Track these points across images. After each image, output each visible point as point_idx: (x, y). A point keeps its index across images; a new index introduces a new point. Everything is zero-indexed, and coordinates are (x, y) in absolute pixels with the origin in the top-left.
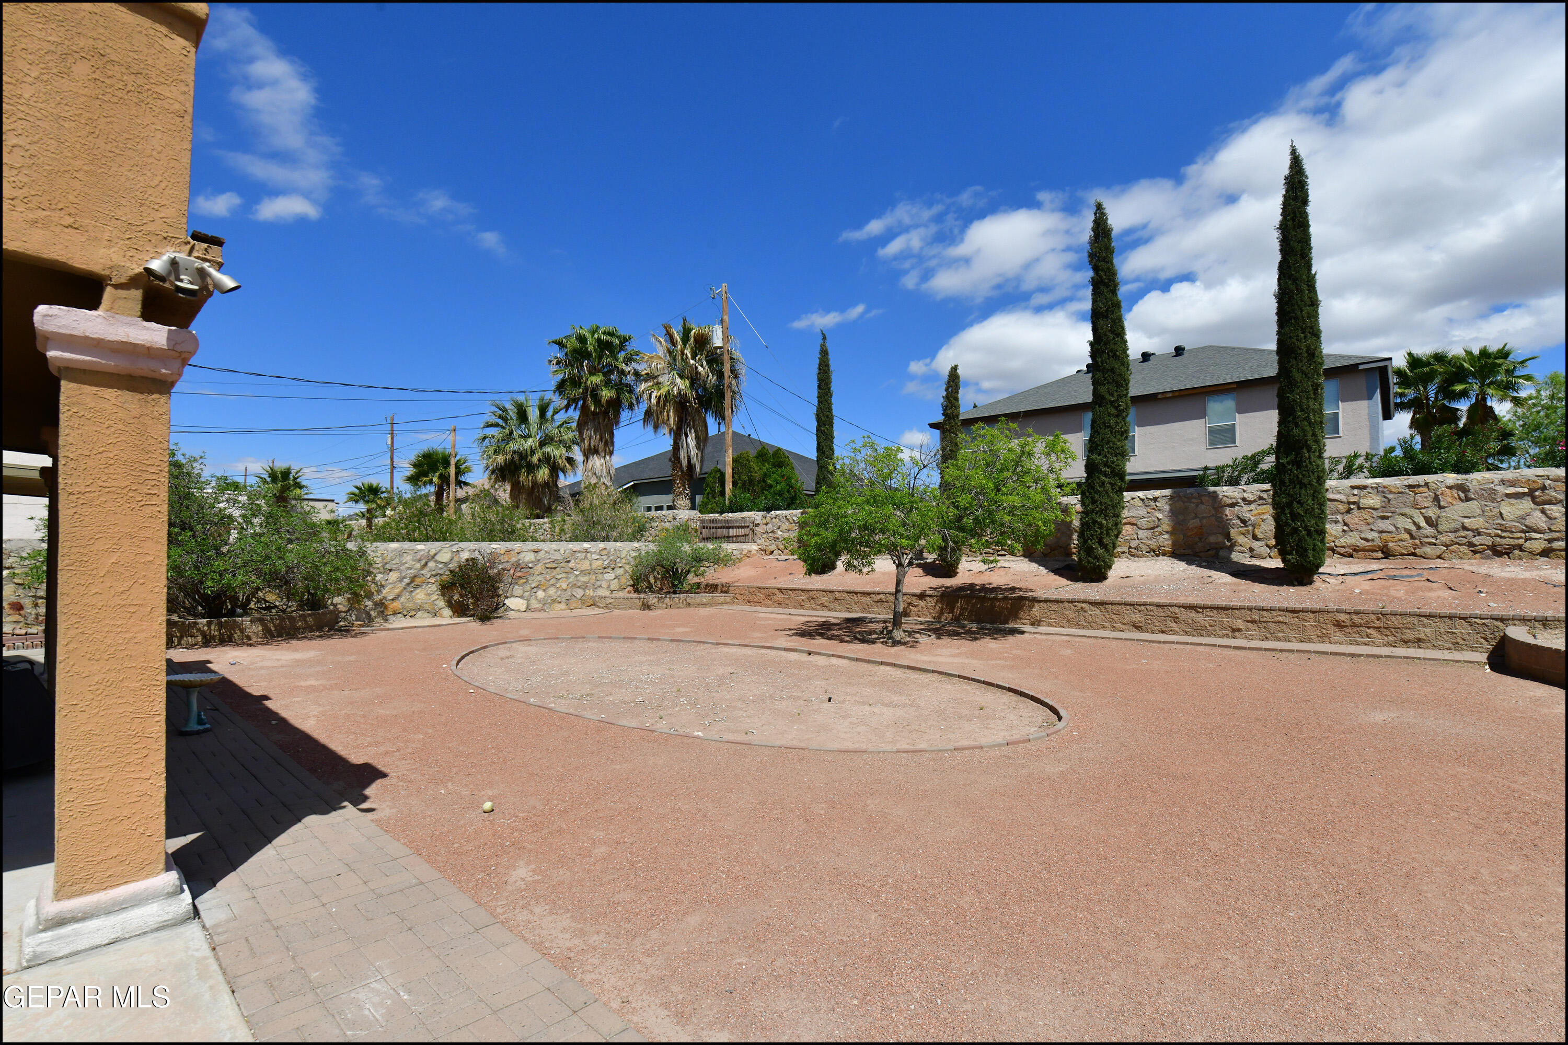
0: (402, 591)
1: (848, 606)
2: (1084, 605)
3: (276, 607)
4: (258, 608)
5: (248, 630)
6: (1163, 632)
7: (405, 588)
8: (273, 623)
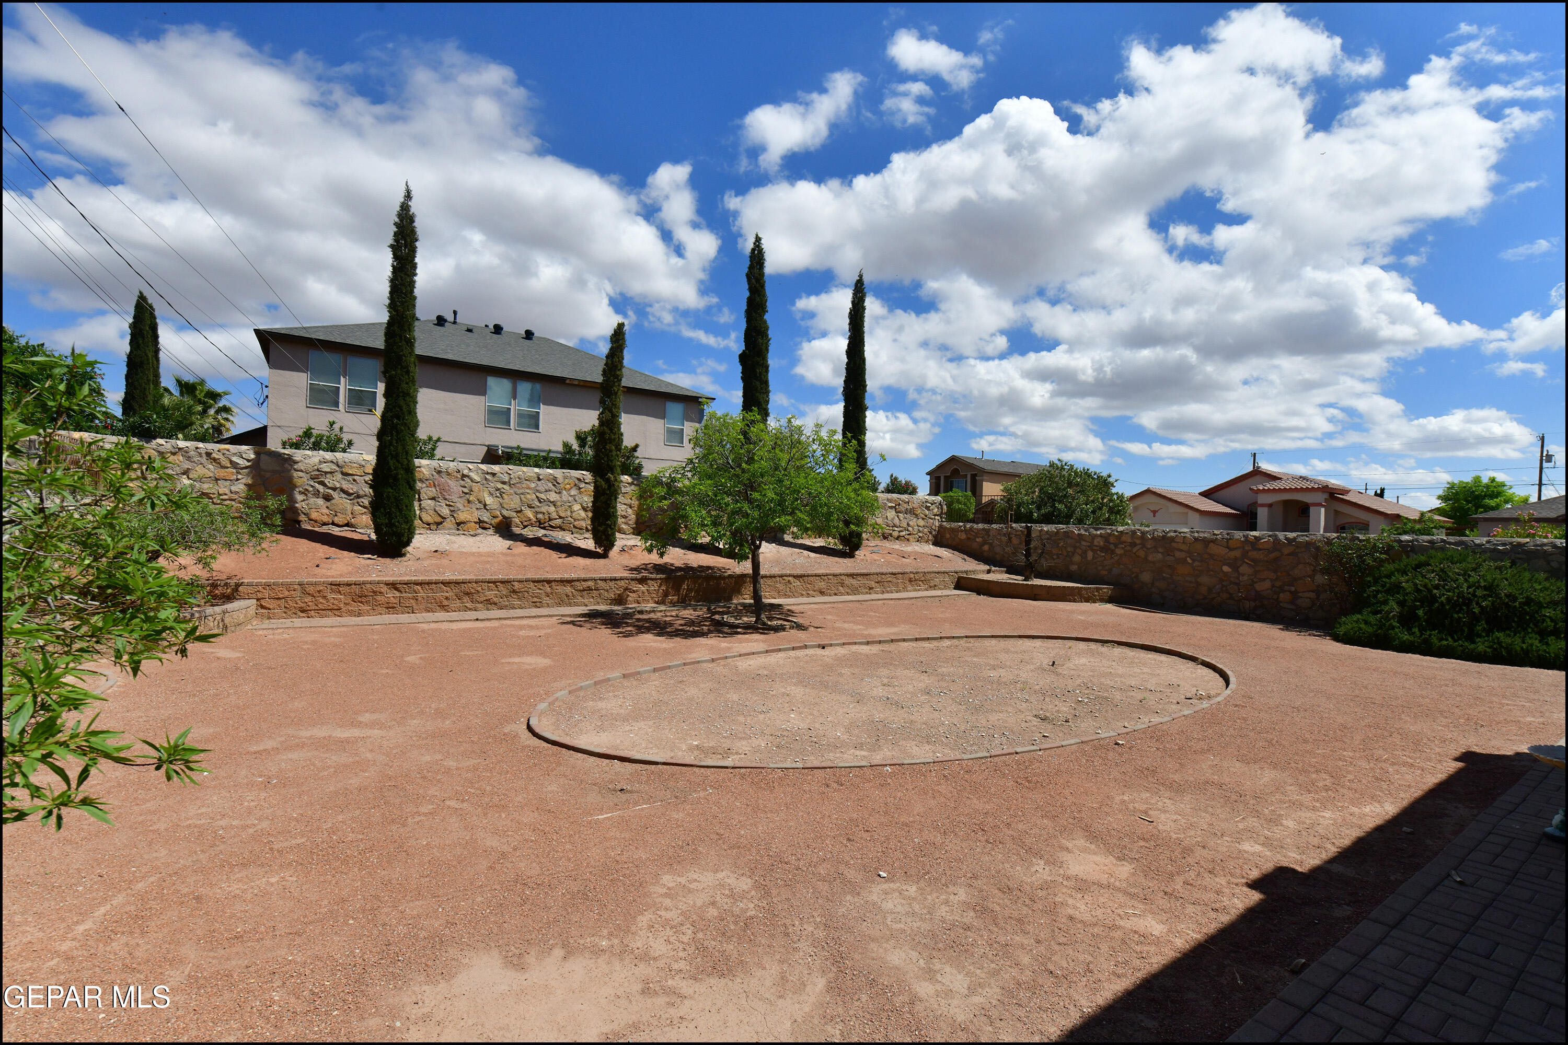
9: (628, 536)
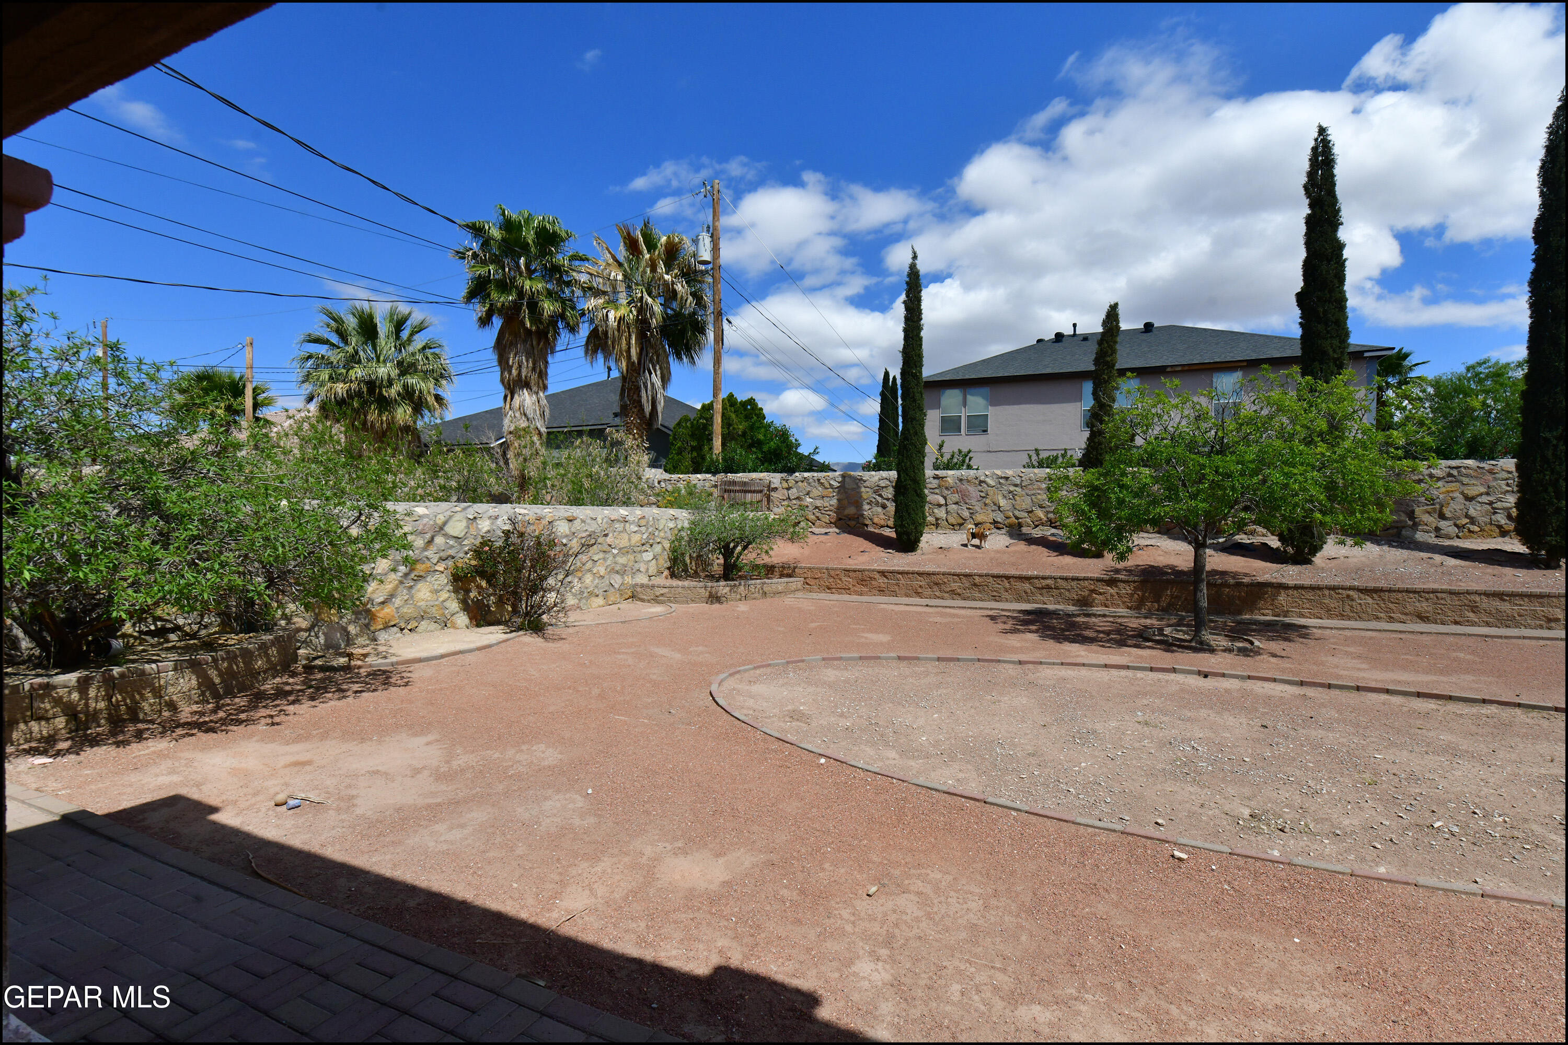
0: (396, 588)
1: (995, 594)
2: (1351, 593)
3: (178, 628)
4: (140, 632)
5: (171, 689)
6: (1456, 623)
7: (401, 582)
8: (217, 669)
9: (1150, 536)
